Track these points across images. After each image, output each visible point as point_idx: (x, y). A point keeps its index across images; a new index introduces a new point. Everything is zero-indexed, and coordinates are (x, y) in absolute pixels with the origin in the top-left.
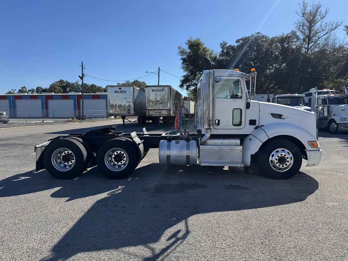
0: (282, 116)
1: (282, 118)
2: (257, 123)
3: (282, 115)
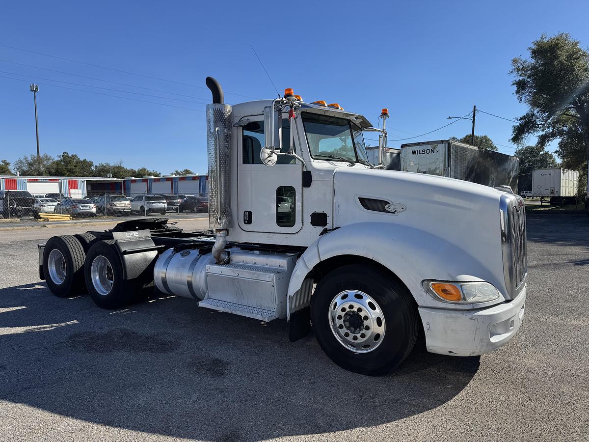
0: (387, 206)
1: (388, 209)
2: (329, 220)
3: (389, 203)
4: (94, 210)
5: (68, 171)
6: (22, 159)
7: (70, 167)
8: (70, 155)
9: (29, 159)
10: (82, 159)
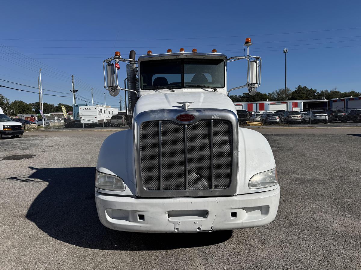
4: (278, 120)
5: (298, 96)
6: (274, 92)
7: (300, 94)
8: (302, 87)
9: (278, 91)
10: (310, 89)
